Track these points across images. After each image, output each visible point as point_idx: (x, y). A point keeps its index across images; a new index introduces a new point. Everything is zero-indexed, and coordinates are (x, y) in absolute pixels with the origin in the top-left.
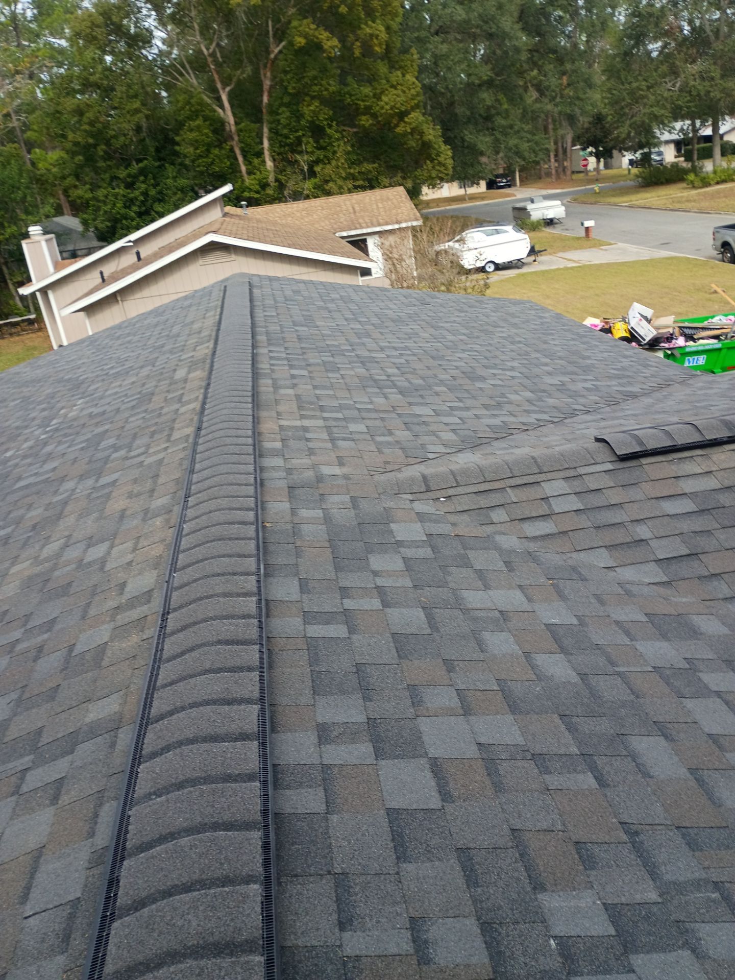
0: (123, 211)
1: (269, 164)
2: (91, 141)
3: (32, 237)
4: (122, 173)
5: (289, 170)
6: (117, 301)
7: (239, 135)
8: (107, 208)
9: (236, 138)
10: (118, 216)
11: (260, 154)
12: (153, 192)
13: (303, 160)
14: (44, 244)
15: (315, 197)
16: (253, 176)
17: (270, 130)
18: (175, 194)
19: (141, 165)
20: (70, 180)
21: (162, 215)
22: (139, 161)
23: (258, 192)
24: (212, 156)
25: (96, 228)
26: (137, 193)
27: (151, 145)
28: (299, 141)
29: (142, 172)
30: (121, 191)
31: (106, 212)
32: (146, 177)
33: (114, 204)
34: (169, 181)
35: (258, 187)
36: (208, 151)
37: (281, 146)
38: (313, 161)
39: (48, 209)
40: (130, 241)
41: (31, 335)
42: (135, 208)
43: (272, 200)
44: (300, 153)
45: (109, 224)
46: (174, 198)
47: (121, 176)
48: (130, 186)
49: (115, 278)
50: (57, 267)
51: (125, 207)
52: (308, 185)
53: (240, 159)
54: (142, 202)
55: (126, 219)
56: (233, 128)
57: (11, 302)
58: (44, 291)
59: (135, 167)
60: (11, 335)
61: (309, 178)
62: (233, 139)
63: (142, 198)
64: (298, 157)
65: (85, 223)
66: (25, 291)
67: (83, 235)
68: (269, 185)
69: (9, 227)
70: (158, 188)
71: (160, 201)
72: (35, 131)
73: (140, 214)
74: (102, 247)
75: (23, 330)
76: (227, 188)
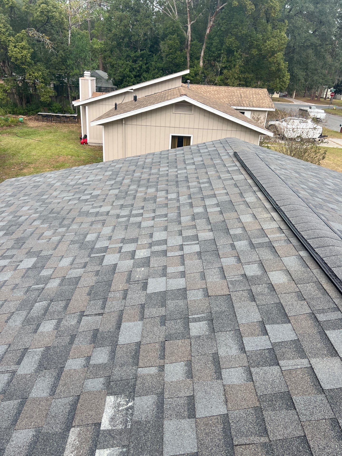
0: (128, 73)
1: (201, 64)
2: (122, 35)
3: (85, 77)
4: (133, 55)
5: (210, 69)
8: (122, 70)
9: (189, 48)
10: (126, 75)
11: (198, 58)
12: (144, 67)
13: (219, 66)
14: (90, 81)
15: (219, 85)
16: (193, 69)
17: (206, 48)
18: (154, 70)
19: (142, 52)
20: (108, 53)
21: (146, 80)
23: (193, 77)
24: (176, 55)
25: (114, 79)
26: (137, 65)
27: (149, 43)
28: (219, 56)
29: (142, 56)
30: (130, 63)
31: (120, 72)
32: (143, 59)
33: (125, 69)
34: (153, 63)
35: (194, 74)
36: (176, 52)
37: (209, 56)
38: (223, 67)
39: (94, 65)
40: (132, 89)
41: (72, 124)
42: (134, 73)
43: (198, 83)
44: (219, 62)
45: (120, 78)
48: (135, 61)
50: (94, 95)
51: (130, 71)
52: (218, 78)
53: (188, 59)
55: (129, 77)
56: (189, 43)
57: (68, 106)
58: (84, 106)
59: (139, 52)
60: (64, 122)
61: (220, 75)
64: (217, 64)
65: (110, 75)
66: (75, 103)
67: (107, 80)
68: (199, 75)
69: (76, 69)
70: (147, 65)
71: (146, 72)
73: (135, 76)
75: (70, 121)
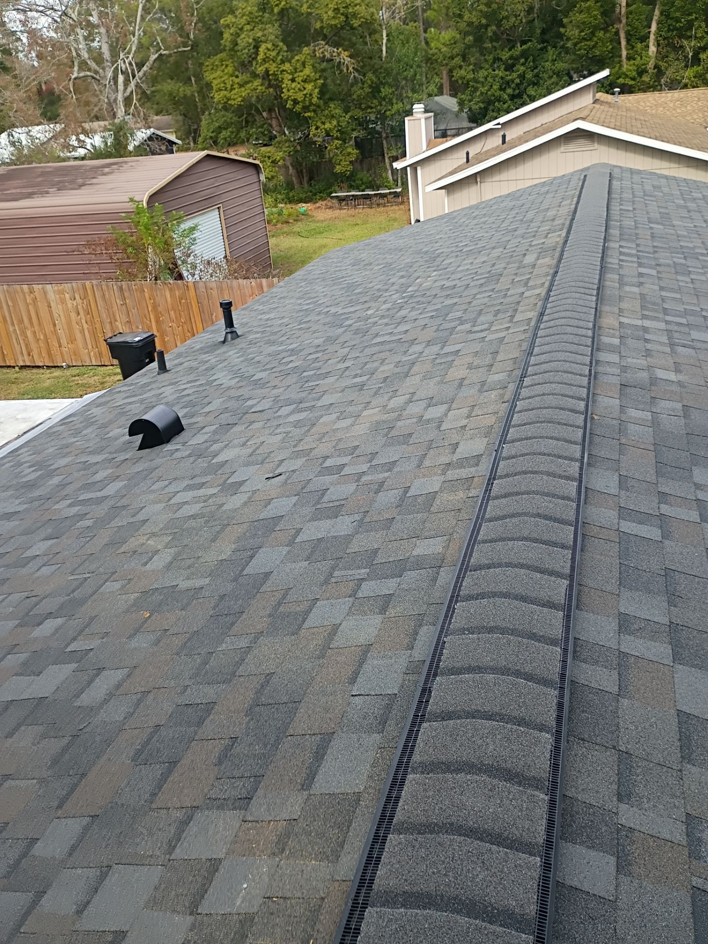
0: (498, 93)
1: (653, 49)
2: (484, 21)
3: (414, 114)
4: (505, 55)
5: (672, 56)
6: (477, 183)
7: (627, 18)
8: (484, 90)
9: (624, 21)
10: (493, 98)
11: (645, 38)
12: (529, 75)
13: (689, 46)
14: (423, 121)
15: (694, 87)
16: (632, 62)
17: (661, 13)
18: (551, 77)
19: (524, 47)
20: (458, 60)
21: (533, 99)
22: (523, 43)
23: (633, 79)
24: (595, 39)
25: (470, 109)
26: (515, 75)
27: (538, 26)
28: (690, 25)
29: (524, 54)
30: (500, 73)
31: (482, 93)
32: (526, 60)
33: (491, 86)
34: (548, 64)
35: (634, 73)
36: (593, 34)
37: (669, 30)
38: (700, 48)
39: (432, 88)
40: (498, 124)
41: (394, 207)
42: (509, 91)
43: (646, 88)
44: (689, 38)
45: (482, 105)
46: (549, 82)
47: (504, 58)
48: (509, 68)
49: (480, 159)
50: (430, 146)
51: (501, 89)
52: (690, 72)
53: (623, 43)
54: (518, 85)
55: (499, 101)
56: (623, 10)
57: (384, 175)
58: (414, 166)
59: (519, 49)
60: (378, 205)
61: (692, 66)
62: (620, 22)
63: (518, 81)
64: (685, 42)
65: (461, 104)
66: (398, 165)
67: (457, 115)
68: (647, 72)
69: (397, 103)
70: (536, 71)
71: (534, 84)
72: (435, 10)
73: (513, 97)
74: (470, 129)
75: (388, 202)
76: (605, 73)
